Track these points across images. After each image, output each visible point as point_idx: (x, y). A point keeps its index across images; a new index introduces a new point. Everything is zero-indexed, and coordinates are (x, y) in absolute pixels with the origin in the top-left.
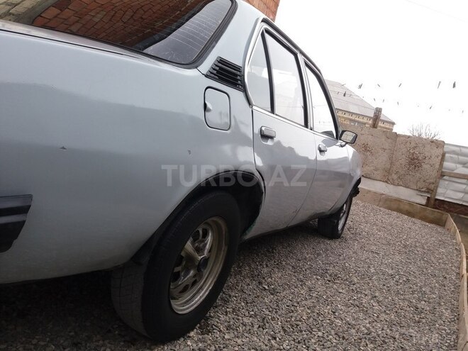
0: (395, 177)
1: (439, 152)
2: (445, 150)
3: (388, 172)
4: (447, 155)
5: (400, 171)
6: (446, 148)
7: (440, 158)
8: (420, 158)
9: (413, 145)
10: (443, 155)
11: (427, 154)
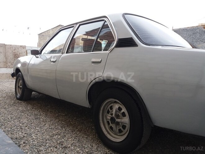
0: (10, 64)
1: (24, 50)
2: (27, 49)
3: (6, 63)
4: (28, 51)
5: (11, 61)
6: (27, 48)
7: (26, 53)
8: (18, 54)
9: (14, 49)
10: (27, 51)
11: (20, 52)
